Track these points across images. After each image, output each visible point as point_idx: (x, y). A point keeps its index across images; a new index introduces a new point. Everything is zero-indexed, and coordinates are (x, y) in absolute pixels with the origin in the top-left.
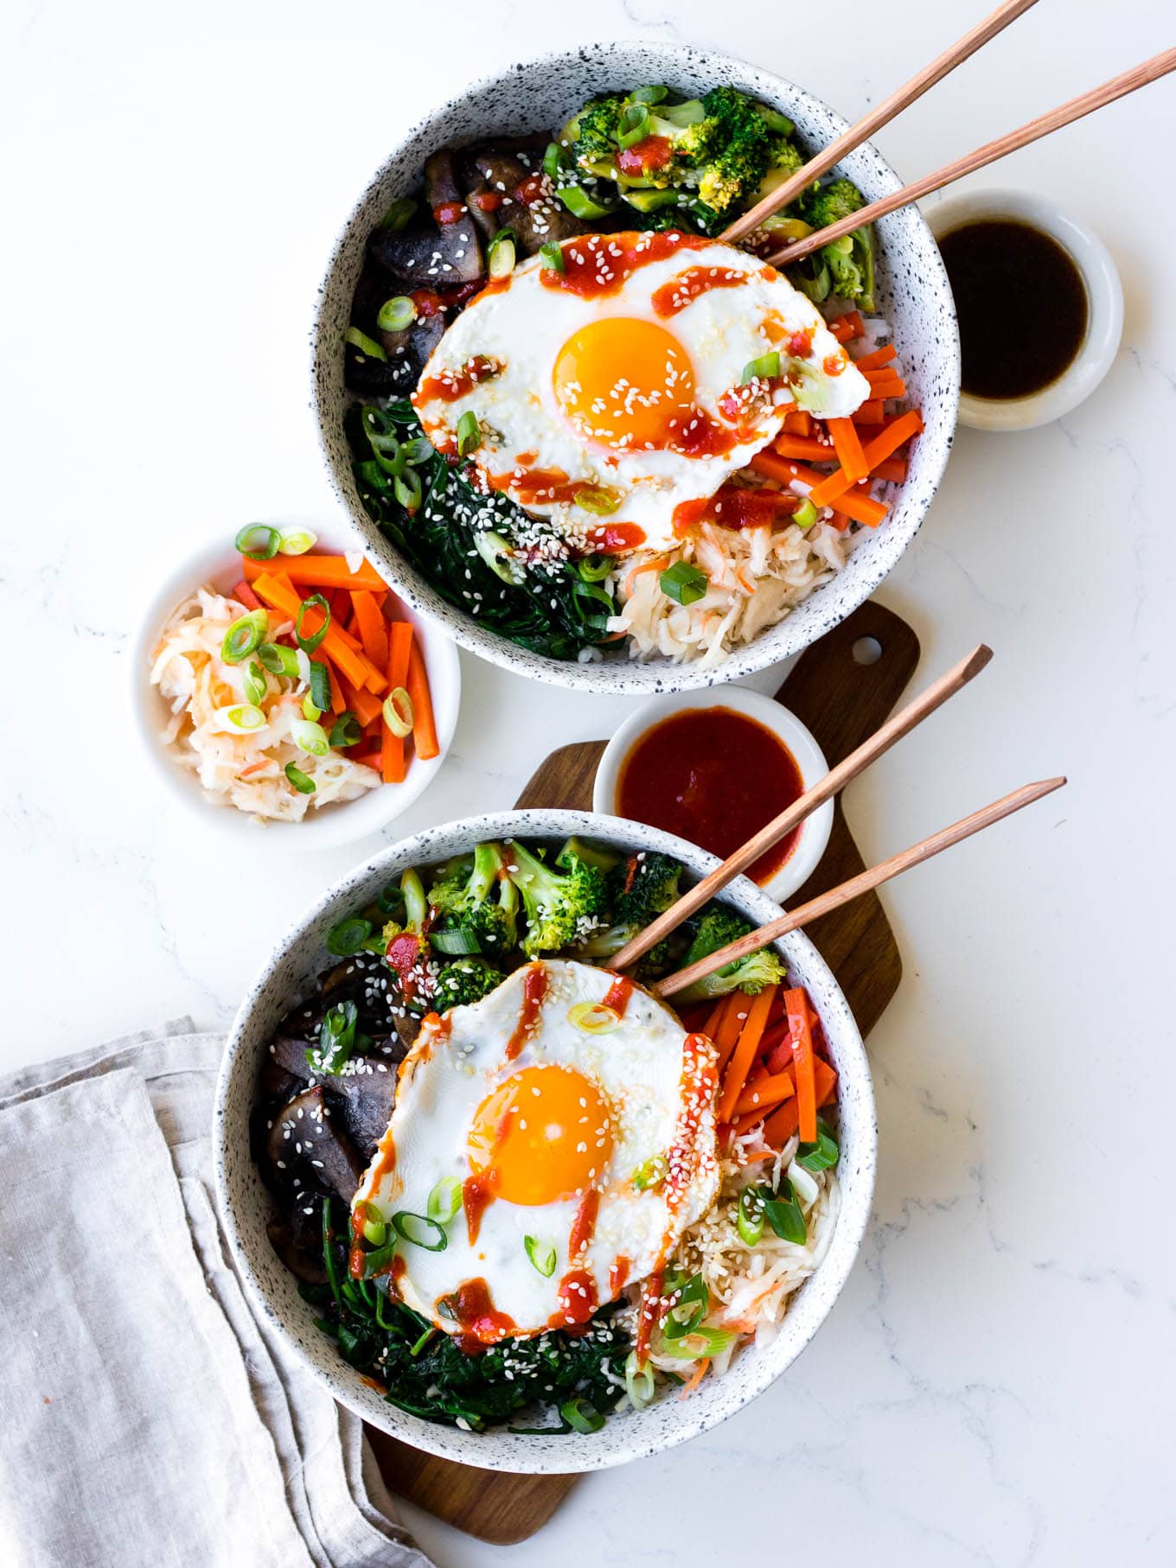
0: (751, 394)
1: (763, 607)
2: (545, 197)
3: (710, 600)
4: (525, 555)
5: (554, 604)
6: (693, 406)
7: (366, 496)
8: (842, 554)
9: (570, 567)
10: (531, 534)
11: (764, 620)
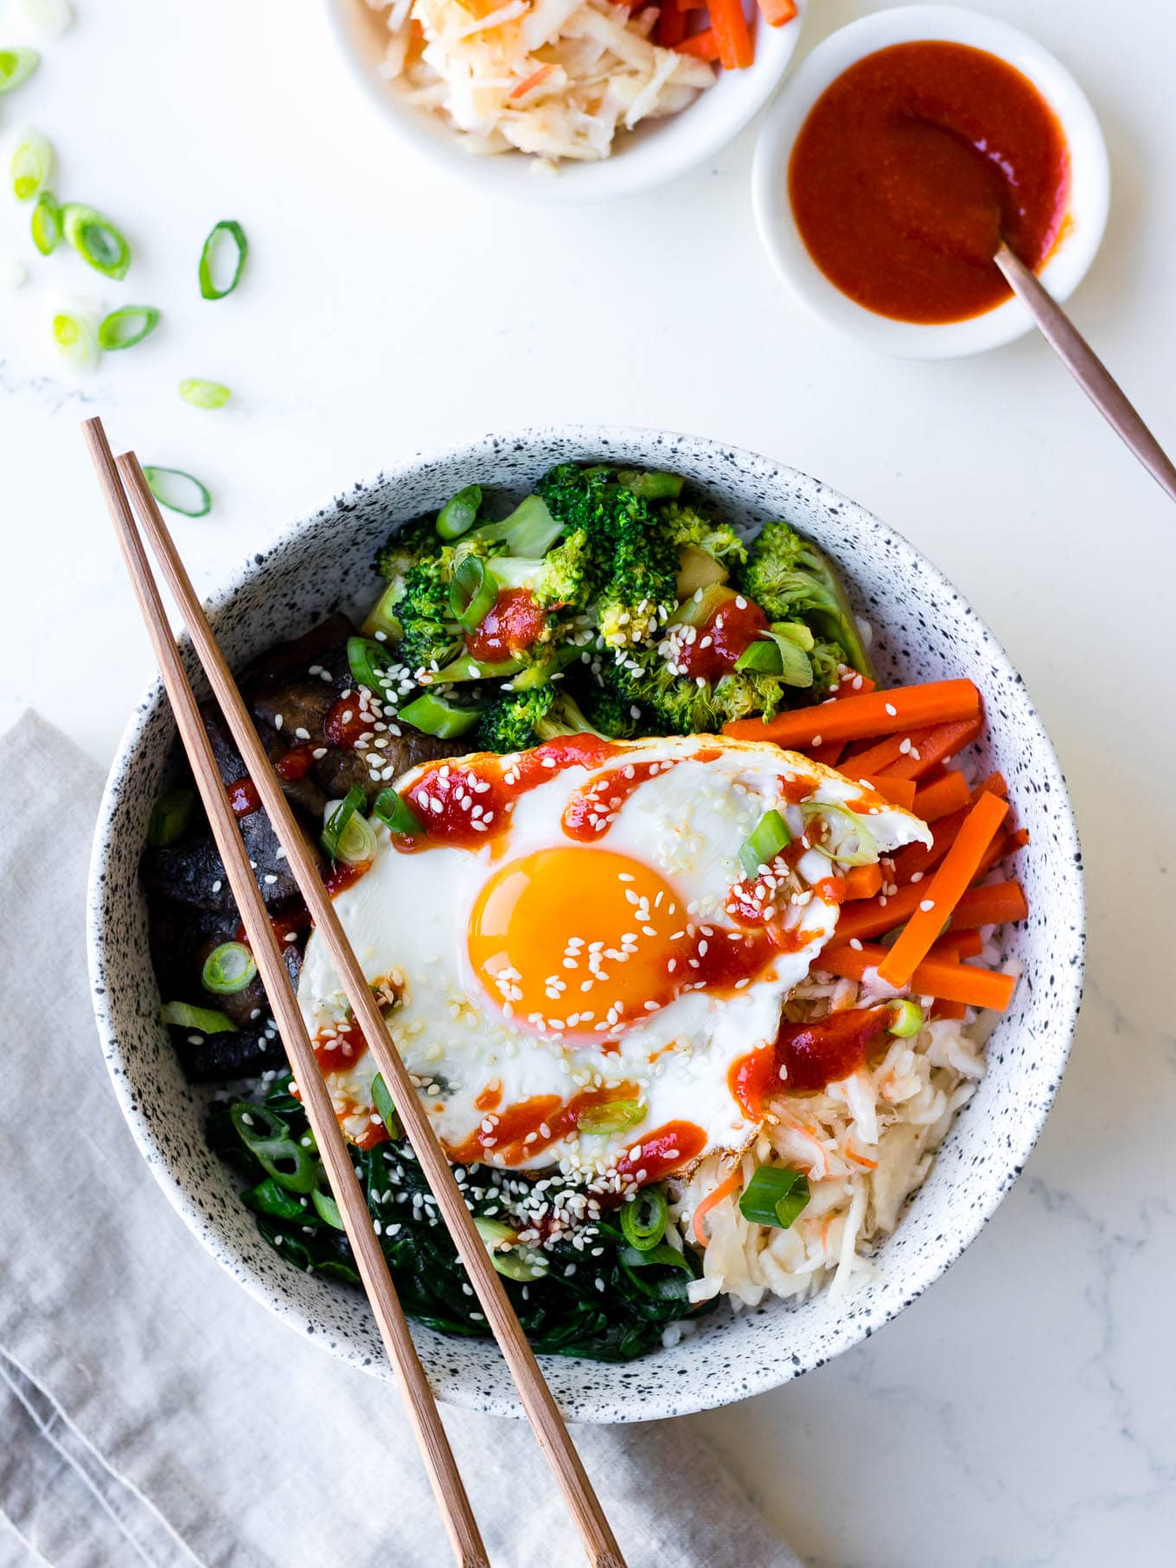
0: (768, 889)
1: (894, 1175)
2: (372, 724)
3: (820, 1201)
4: (535, 1234)
5: (600, 1285)
6: (691, 930)
7: (279, 1240)
8: (973, 1047)
9: (609, 1229)
10: (533, 1201)
11: (903, 1188)
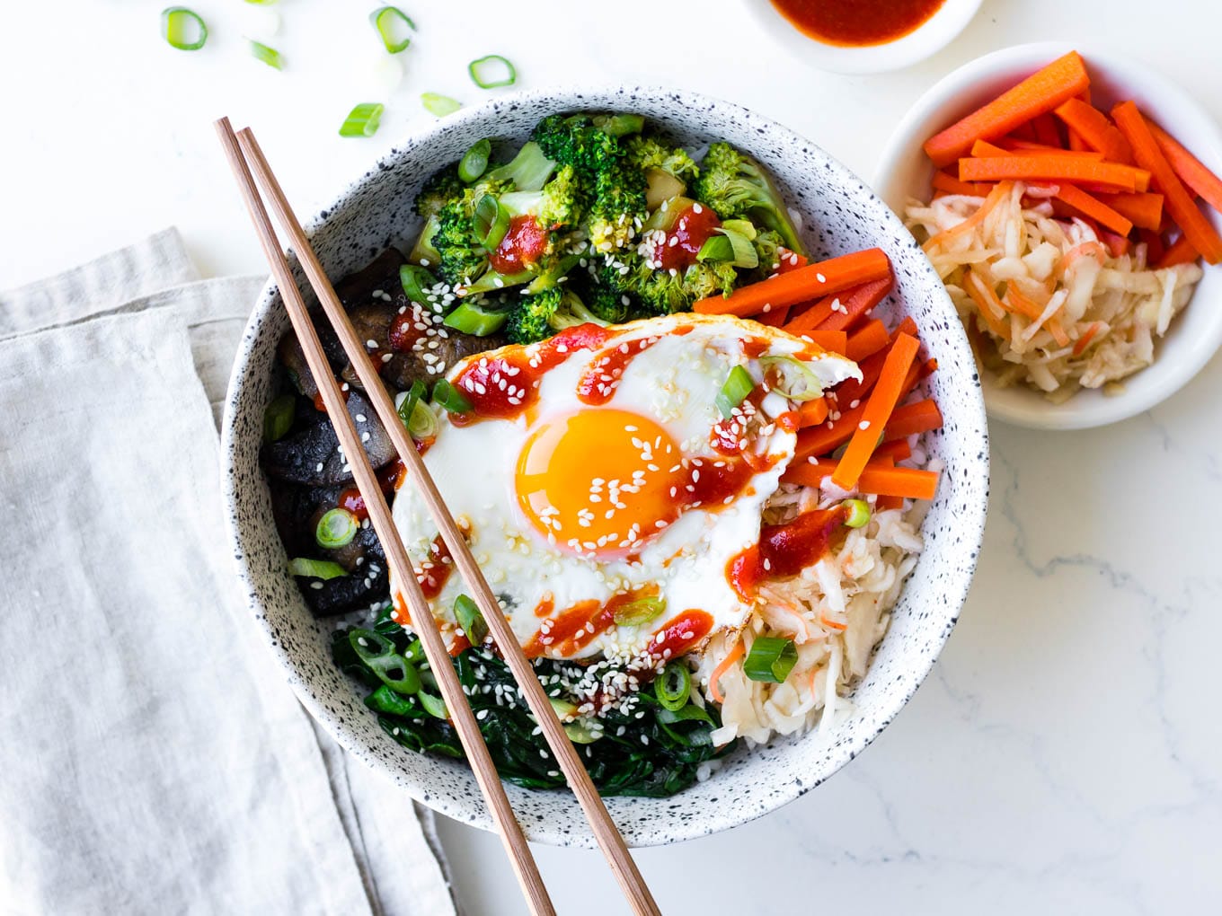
0: (741, 426)
1: (861, 632)
2: (425, 331)
3: (806, 659)
4: (590, 707)
5: (645, 740)
6: (685, 463)
7: (396, 731)
8: (912, 530)
9: (646, 697)
10: (586, 682)
11: (869, 644)
